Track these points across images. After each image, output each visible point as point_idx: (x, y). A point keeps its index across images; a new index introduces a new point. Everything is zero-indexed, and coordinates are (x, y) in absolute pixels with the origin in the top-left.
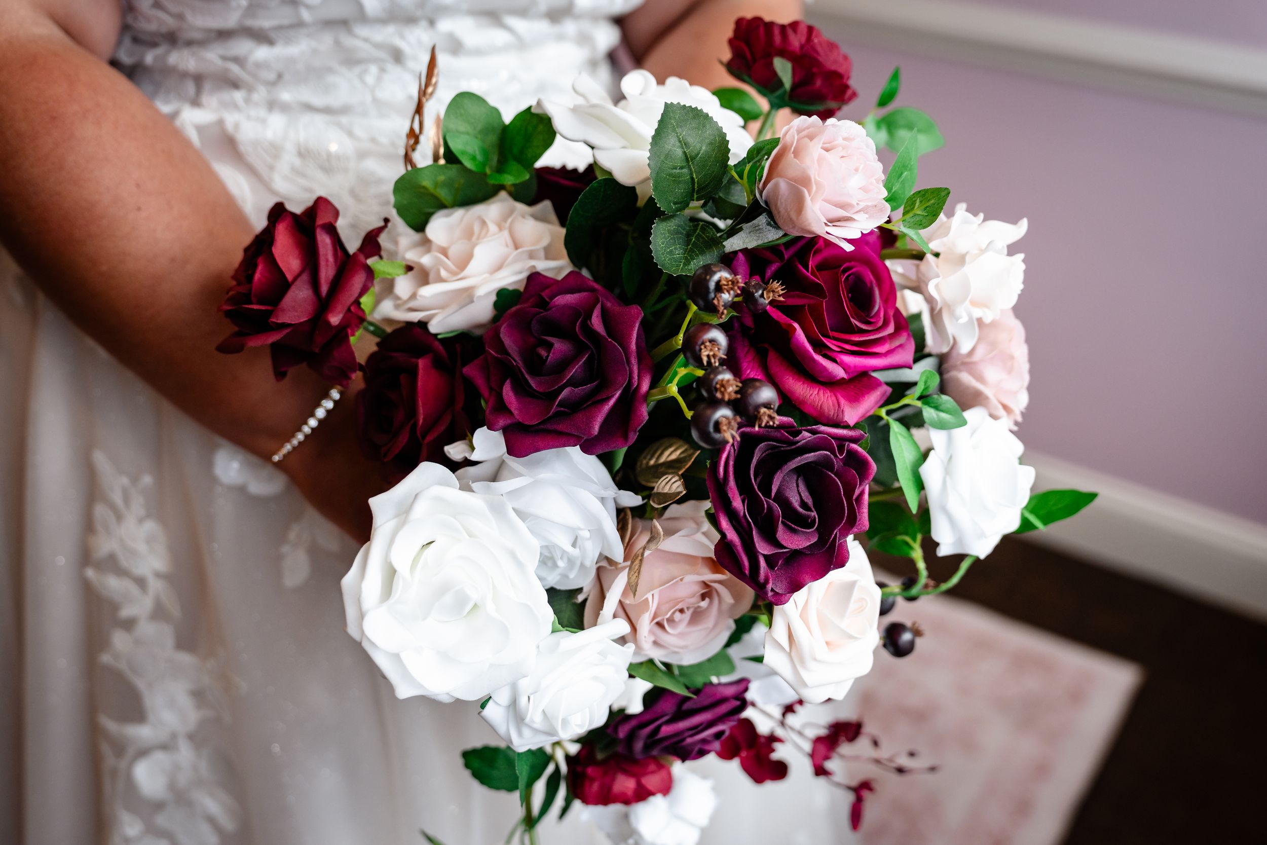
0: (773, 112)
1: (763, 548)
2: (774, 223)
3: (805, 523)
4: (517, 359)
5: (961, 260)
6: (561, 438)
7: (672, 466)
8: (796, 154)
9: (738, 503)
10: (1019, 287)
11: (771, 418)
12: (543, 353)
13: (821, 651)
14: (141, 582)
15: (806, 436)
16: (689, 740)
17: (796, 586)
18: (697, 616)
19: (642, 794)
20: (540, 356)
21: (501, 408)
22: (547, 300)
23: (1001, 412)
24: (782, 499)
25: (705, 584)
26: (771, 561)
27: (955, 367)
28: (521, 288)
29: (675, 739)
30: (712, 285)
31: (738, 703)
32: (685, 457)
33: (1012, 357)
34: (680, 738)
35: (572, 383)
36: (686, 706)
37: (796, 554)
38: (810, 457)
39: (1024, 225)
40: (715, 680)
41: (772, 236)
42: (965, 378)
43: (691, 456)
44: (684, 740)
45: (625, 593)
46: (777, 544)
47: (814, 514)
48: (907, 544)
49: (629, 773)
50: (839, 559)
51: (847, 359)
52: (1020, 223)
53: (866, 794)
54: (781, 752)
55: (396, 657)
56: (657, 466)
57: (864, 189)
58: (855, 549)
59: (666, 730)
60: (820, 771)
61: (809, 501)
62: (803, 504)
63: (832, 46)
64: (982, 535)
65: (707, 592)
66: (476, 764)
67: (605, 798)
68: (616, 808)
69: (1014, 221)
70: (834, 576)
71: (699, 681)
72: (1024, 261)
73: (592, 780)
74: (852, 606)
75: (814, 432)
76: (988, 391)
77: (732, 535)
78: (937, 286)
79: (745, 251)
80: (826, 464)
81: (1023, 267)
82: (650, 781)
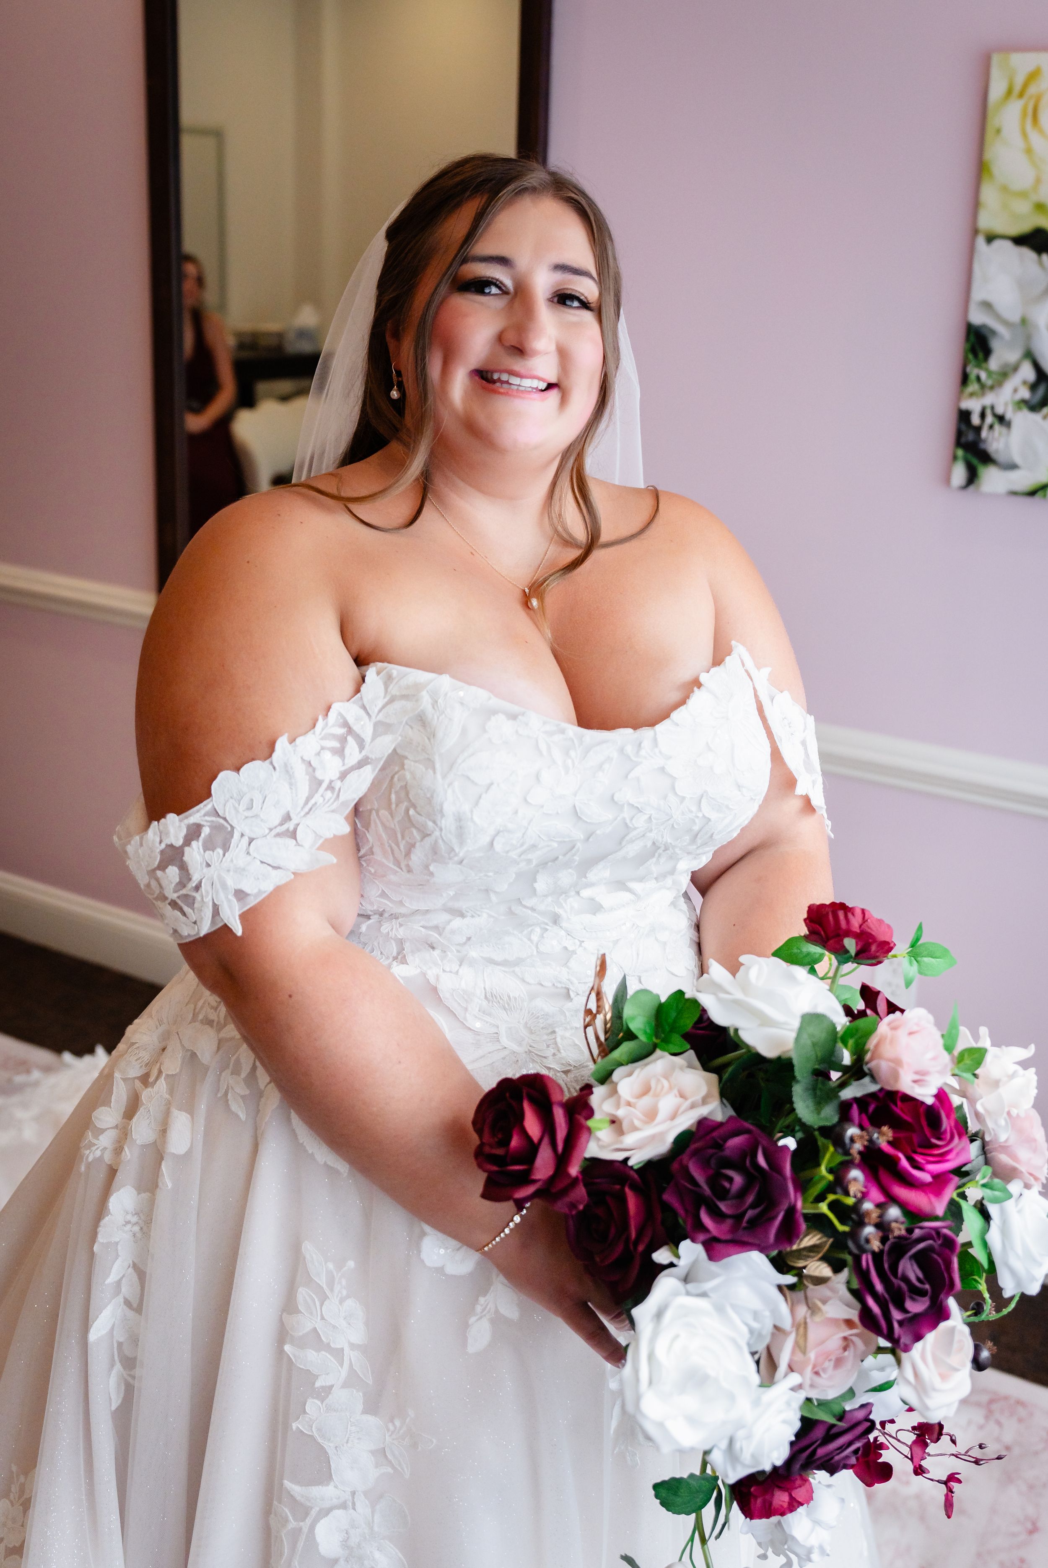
0: (841, 967)
1: (897, 1315)
2: (874, 1079)
3: (922, 1293)
4: (707, 1190)
5: (996, 1084)
6: (743, 1245)
7: (813, 1249)
8: (892, 1042)
9: (879, 1287)
10: (1034, 1092)
11: (899, 1230)
12: (727, 1185)
13: (937, 1382)
14: (338, 1354)
15: (917, 1233)
16: (837, 1458)
17: (918, 1337)
18: (839, 1362)
19: (793, 1505)
20: (724, 1187)
21: (700, 1227)
22: (721, 1142)
23: (1032, 1180)
24: (905, 1279)
25: (845, 1339)
26: (901, 1323)
27: (995, 1149)
28: (694, 1129)
29: (826, 1459)
30: (847, 1141)
31: (869, 1424)
32: (821, 1243)
33: (1035, 1140)
34: (831, 1456)
35: (753, 1206)
36: (834, 1431)
37: (916, 1316)
38: (921, 1246)
39: (1032, 1047)
40: (848, 1408)
41: (873, 1088)
42: (1003, 1158)
43: (826, 1242)
44: (832, 1458)
45: (793, 1352)
46: (905, 1311)
47: (927, 1286)
48: (975, 1280)
49: (783, 1489)
50: (944, 1315)
51: (931, 1167)
52: (1029, 1047)
53: (954, 1485)
54: (886, 1456)
55: (661, 1425)
56: (799, 1251)
57: (934, 1059)
58: (952, 1303)
59: (821, 1452)
60: (919, 1471)
61: (921, 1275)
62: (919, 1279)
63: (880, 921)
64: (1033, 1279)
65: (847, 1343)
66: (664, 1493)
67: (767, 1512)
68: (774, 1519)
69: (1026, 1047)
70: (943, 1325)
71: (837, 1409)
72: (1036, 1073)
73: (756, 1498)
74: (955, 1346)
75: (921, 1228)
76: (1022, 1168)
77: (875, 1309)
78: (982, 1105)
79: (856, 1100)
80: (929, 1249)
81: (1035, 1078)
82: (799, 1494)
